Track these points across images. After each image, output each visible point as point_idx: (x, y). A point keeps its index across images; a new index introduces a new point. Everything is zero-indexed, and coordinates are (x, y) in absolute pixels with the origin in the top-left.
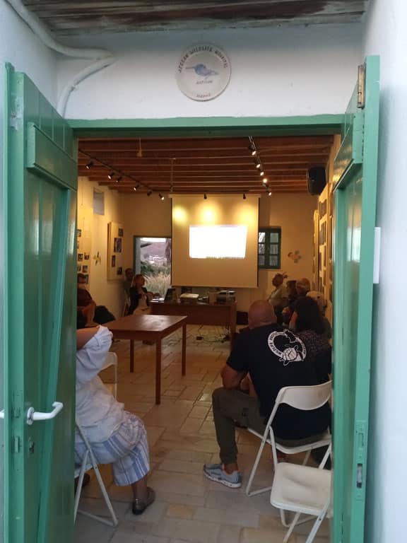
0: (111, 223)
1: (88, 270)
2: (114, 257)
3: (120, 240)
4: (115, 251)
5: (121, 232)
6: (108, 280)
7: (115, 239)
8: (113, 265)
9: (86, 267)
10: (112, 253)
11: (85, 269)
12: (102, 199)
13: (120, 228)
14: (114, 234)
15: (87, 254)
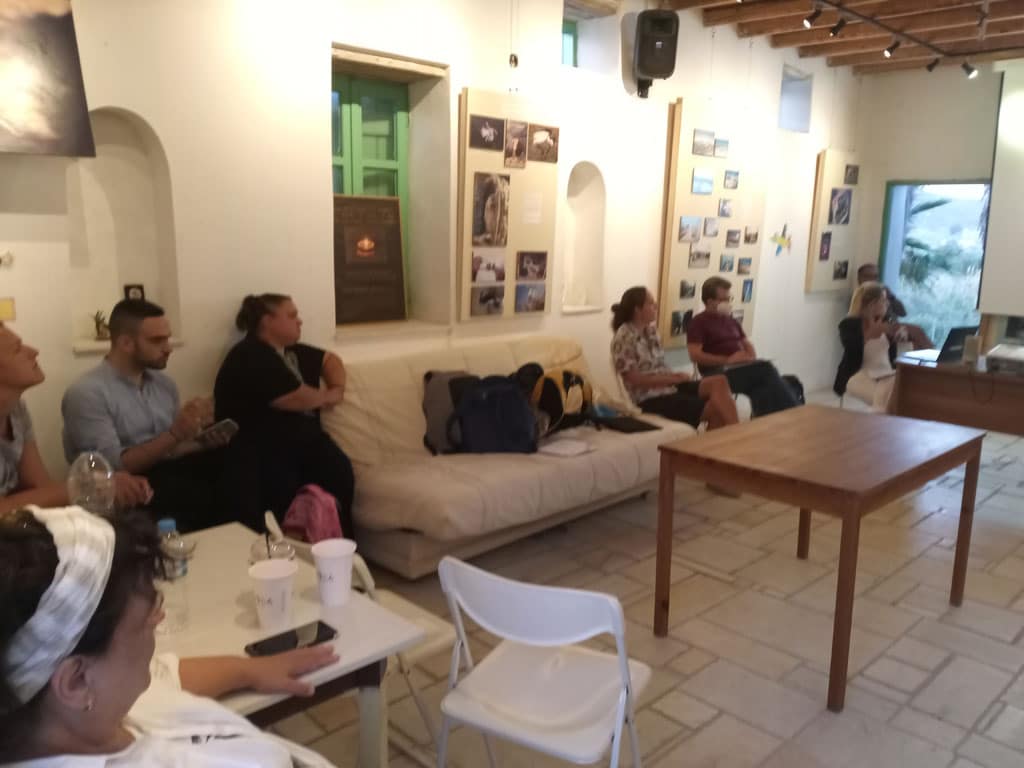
0: (824, 152)
1: (752, 269)
2: (827, 237)
3: (849, 193)
4: (830, 220)
5: (852, 174)
6: (807, 291)
7: (834, 192)
8: (824, 256)
9: (749, 261)
10: (823, 226)
11: (743, 267)
12: (807, 93)
13: (851, 162)
14: (833, 177)
15: (752, 231)
